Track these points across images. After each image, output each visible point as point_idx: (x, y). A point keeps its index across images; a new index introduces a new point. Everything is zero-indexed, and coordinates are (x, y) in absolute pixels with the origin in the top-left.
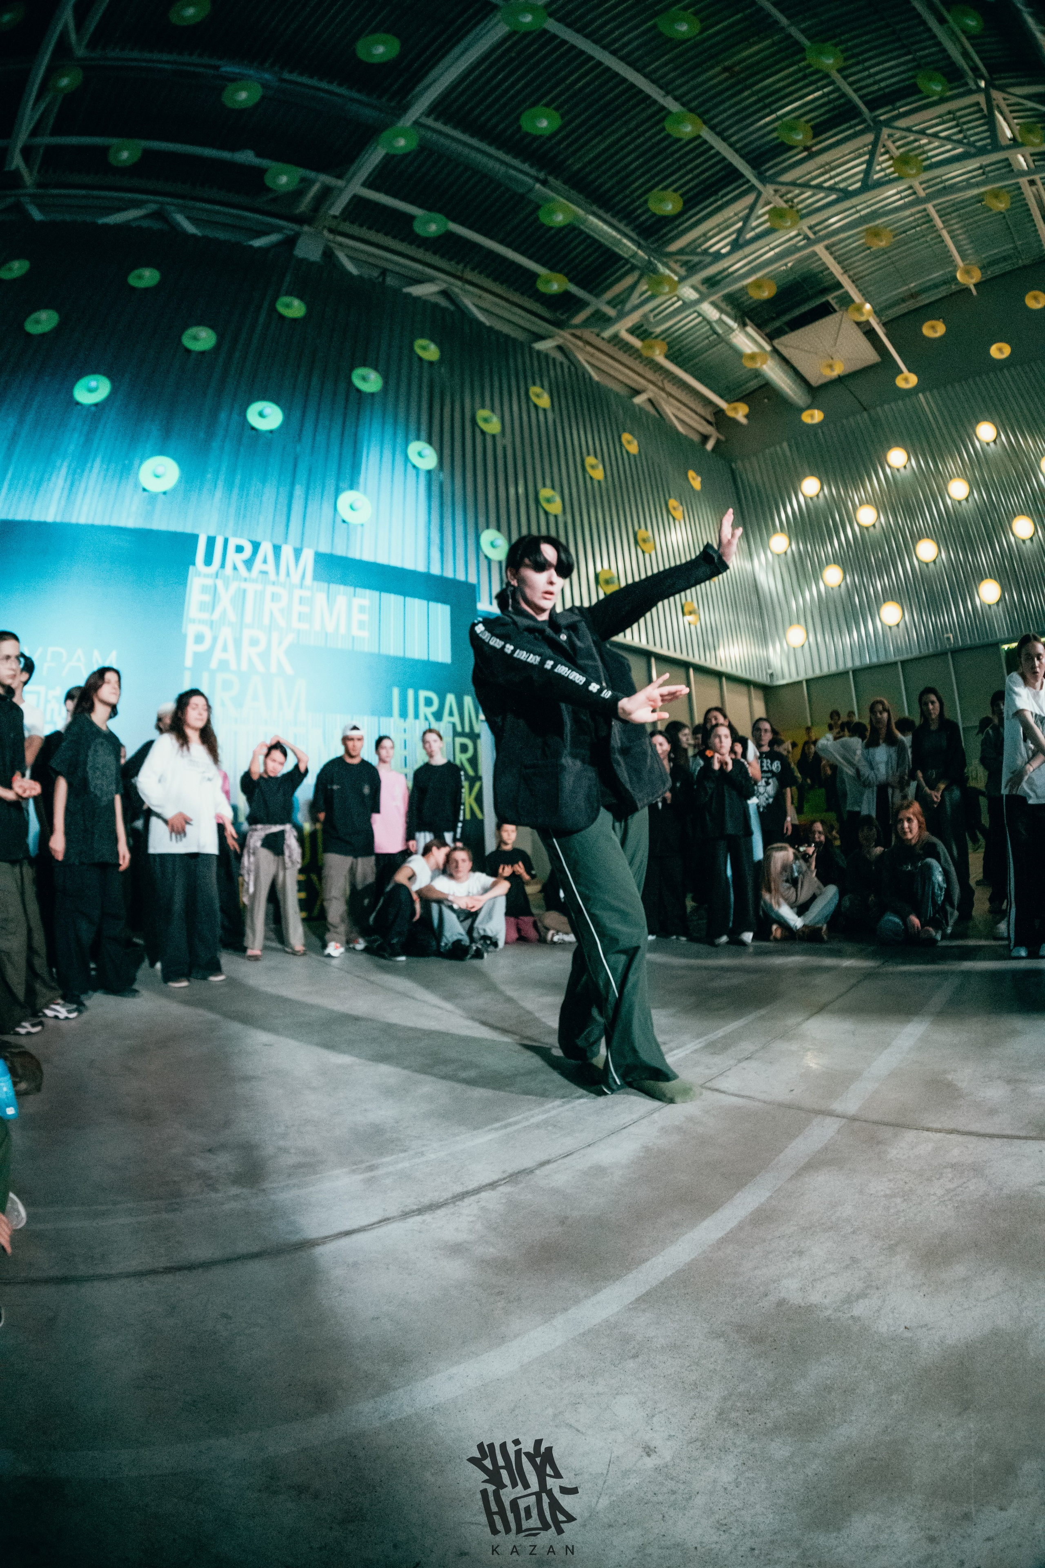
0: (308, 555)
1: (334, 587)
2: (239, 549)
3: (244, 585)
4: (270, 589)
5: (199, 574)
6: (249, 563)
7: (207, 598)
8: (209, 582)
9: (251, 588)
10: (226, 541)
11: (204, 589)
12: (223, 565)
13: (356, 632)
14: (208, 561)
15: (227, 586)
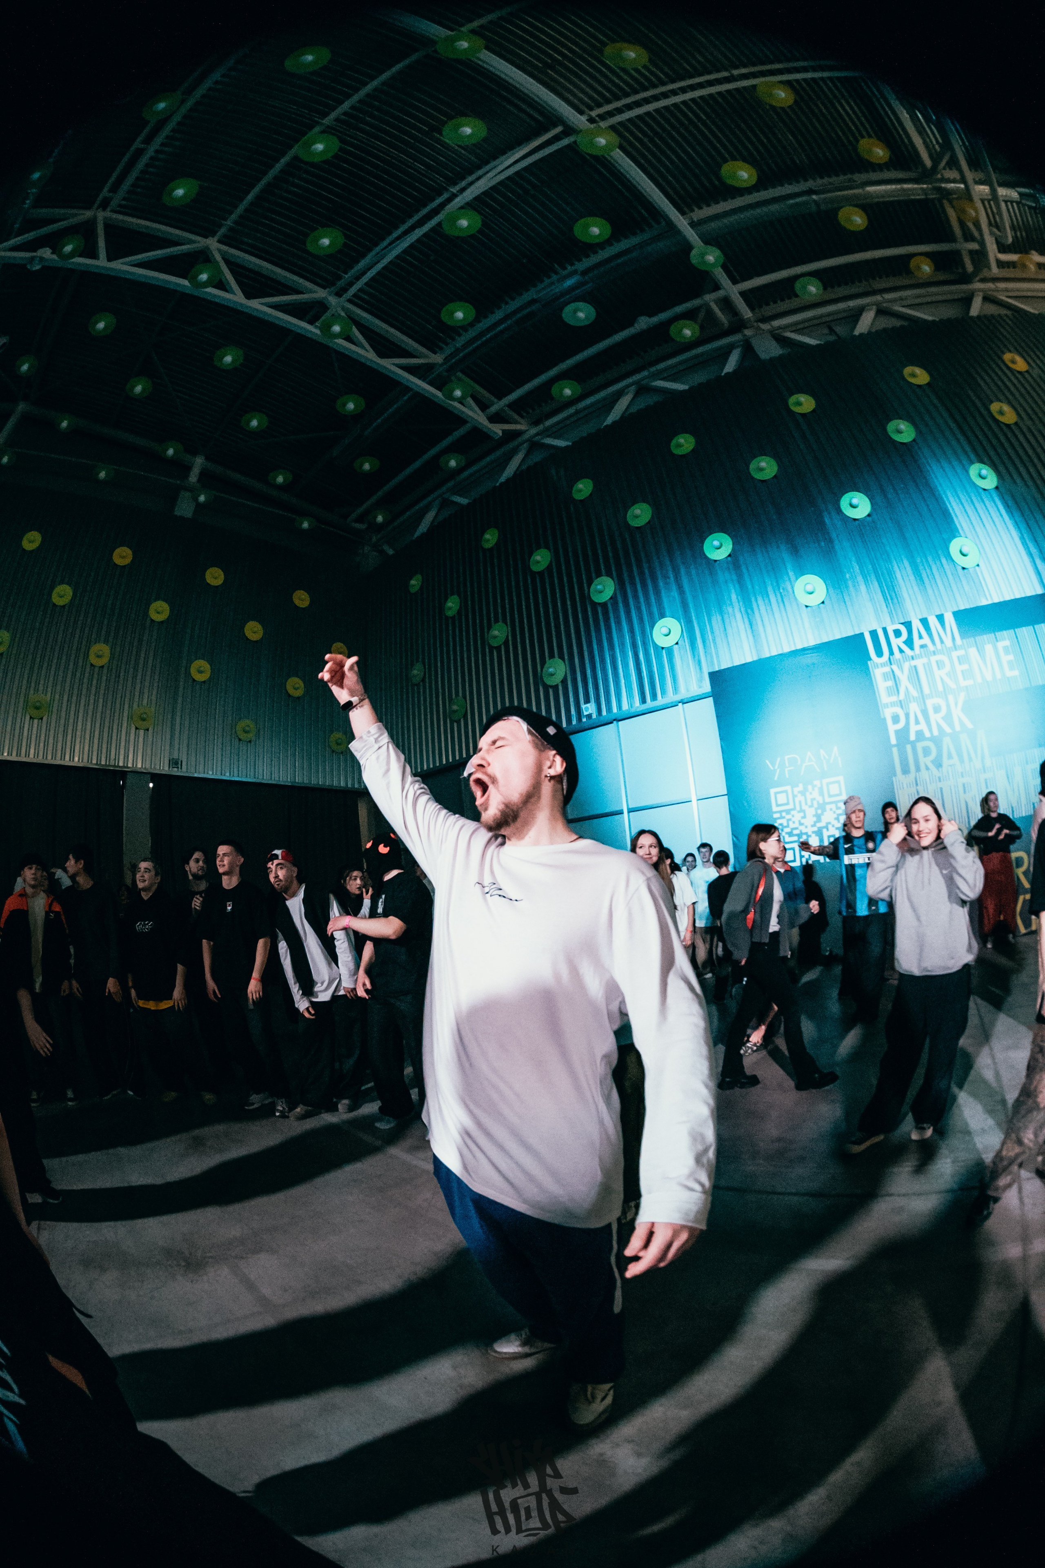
0: (949, 618)
1: (978, 638)
2: (898, 633)
3: (913, 663)
4: (933, 659)
5: (877, 666)
6: (909, 643)
7: (890, 683)
8: (887, 669)
9: (919, 663)
10: (885, 630)
11: (885, 676)
12: (891, 653)
13: (1009, 673)
14: (880, 653)
15: (901, 668)
